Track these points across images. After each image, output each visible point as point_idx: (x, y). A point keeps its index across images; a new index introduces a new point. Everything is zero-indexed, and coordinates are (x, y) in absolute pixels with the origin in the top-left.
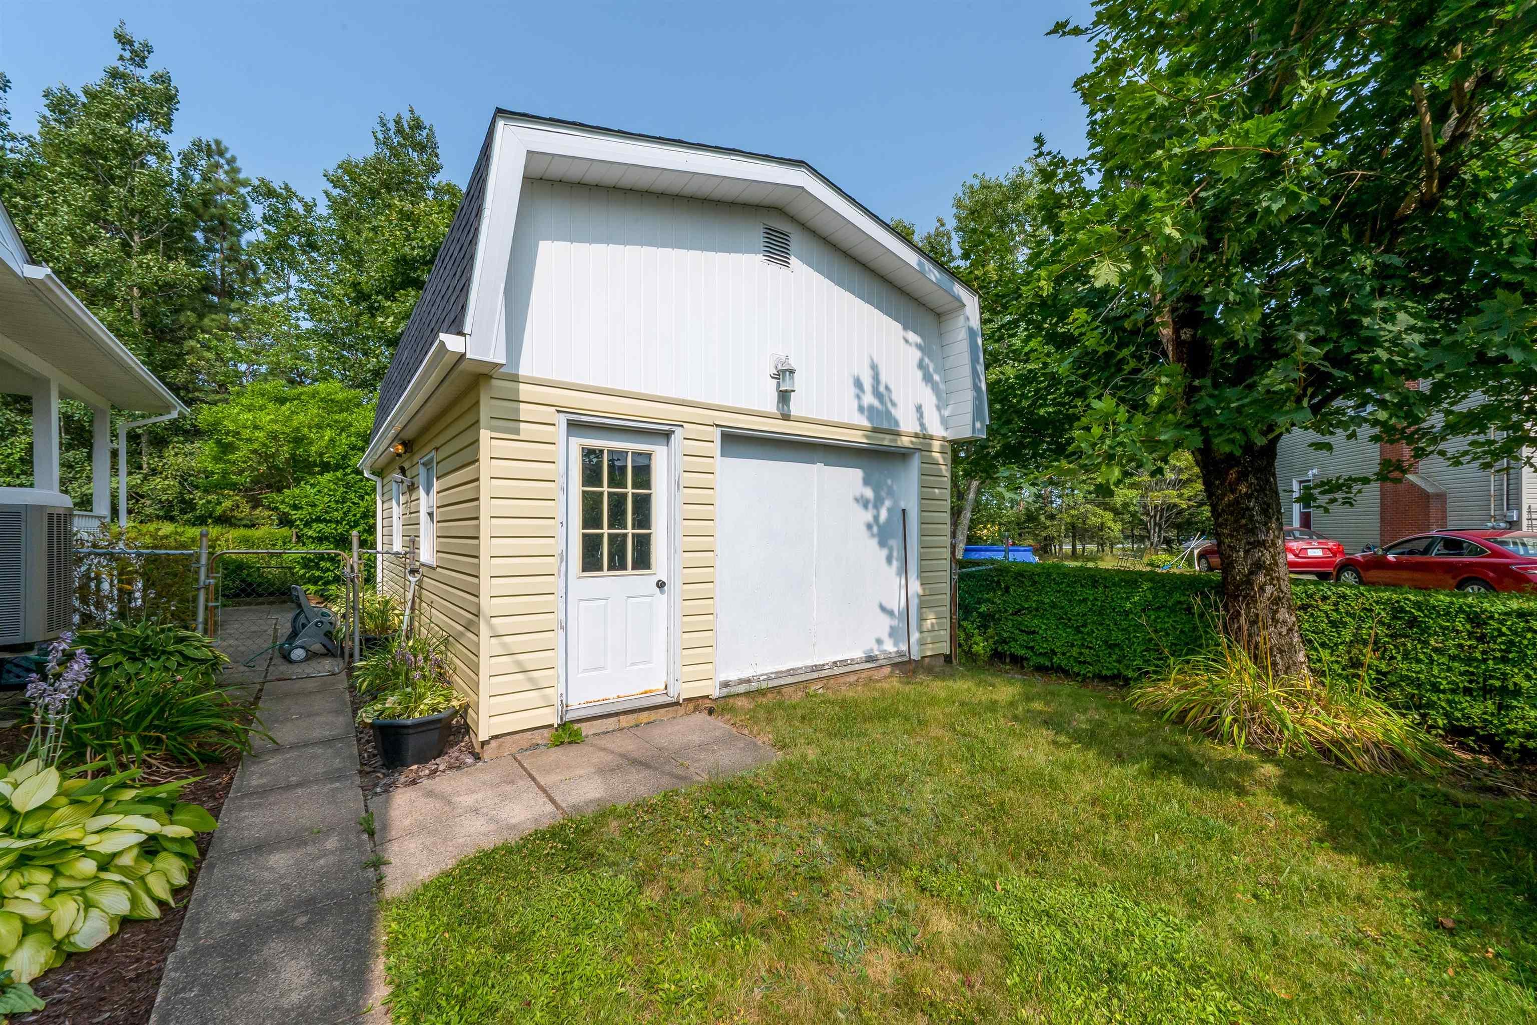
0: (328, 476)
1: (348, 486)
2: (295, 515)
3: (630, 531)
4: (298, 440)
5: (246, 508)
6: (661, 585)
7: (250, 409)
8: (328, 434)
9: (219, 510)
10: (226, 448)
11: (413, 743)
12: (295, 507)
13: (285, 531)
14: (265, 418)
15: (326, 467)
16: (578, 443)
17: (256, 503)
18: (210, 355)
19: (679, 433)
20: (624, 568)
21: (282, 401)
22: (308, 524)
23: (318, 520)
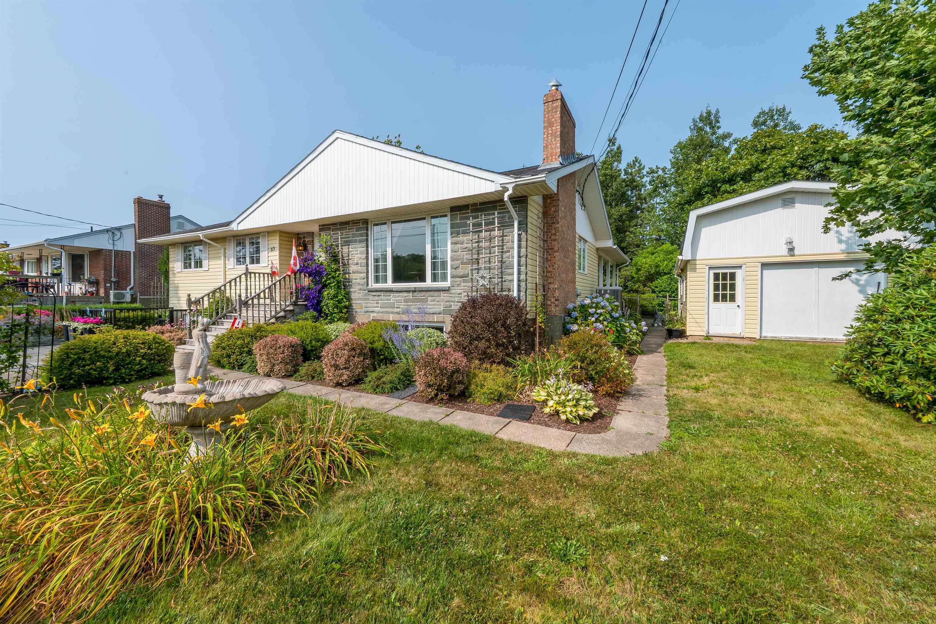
0: (666, 277)
1: (671, 280)
2: (656, 289)
3: (728, 292)
4: (657, 266)
5: (642, 287)
6: (738, 306)
7: (645, 258)
8: (666, 263)
9: (635, 288)
10: (638, 270)
11: (674, 334)
12: (656, 287)
13: (653, 295)
14: (649, 260)
15: (665, 274)
16: (712, 272)
17: (645, 286)
18: (632, 236)
19: (744, 266)
20: (726, 301)
21: (653, 254)
22: (660, 292)
23: (663, 291)
